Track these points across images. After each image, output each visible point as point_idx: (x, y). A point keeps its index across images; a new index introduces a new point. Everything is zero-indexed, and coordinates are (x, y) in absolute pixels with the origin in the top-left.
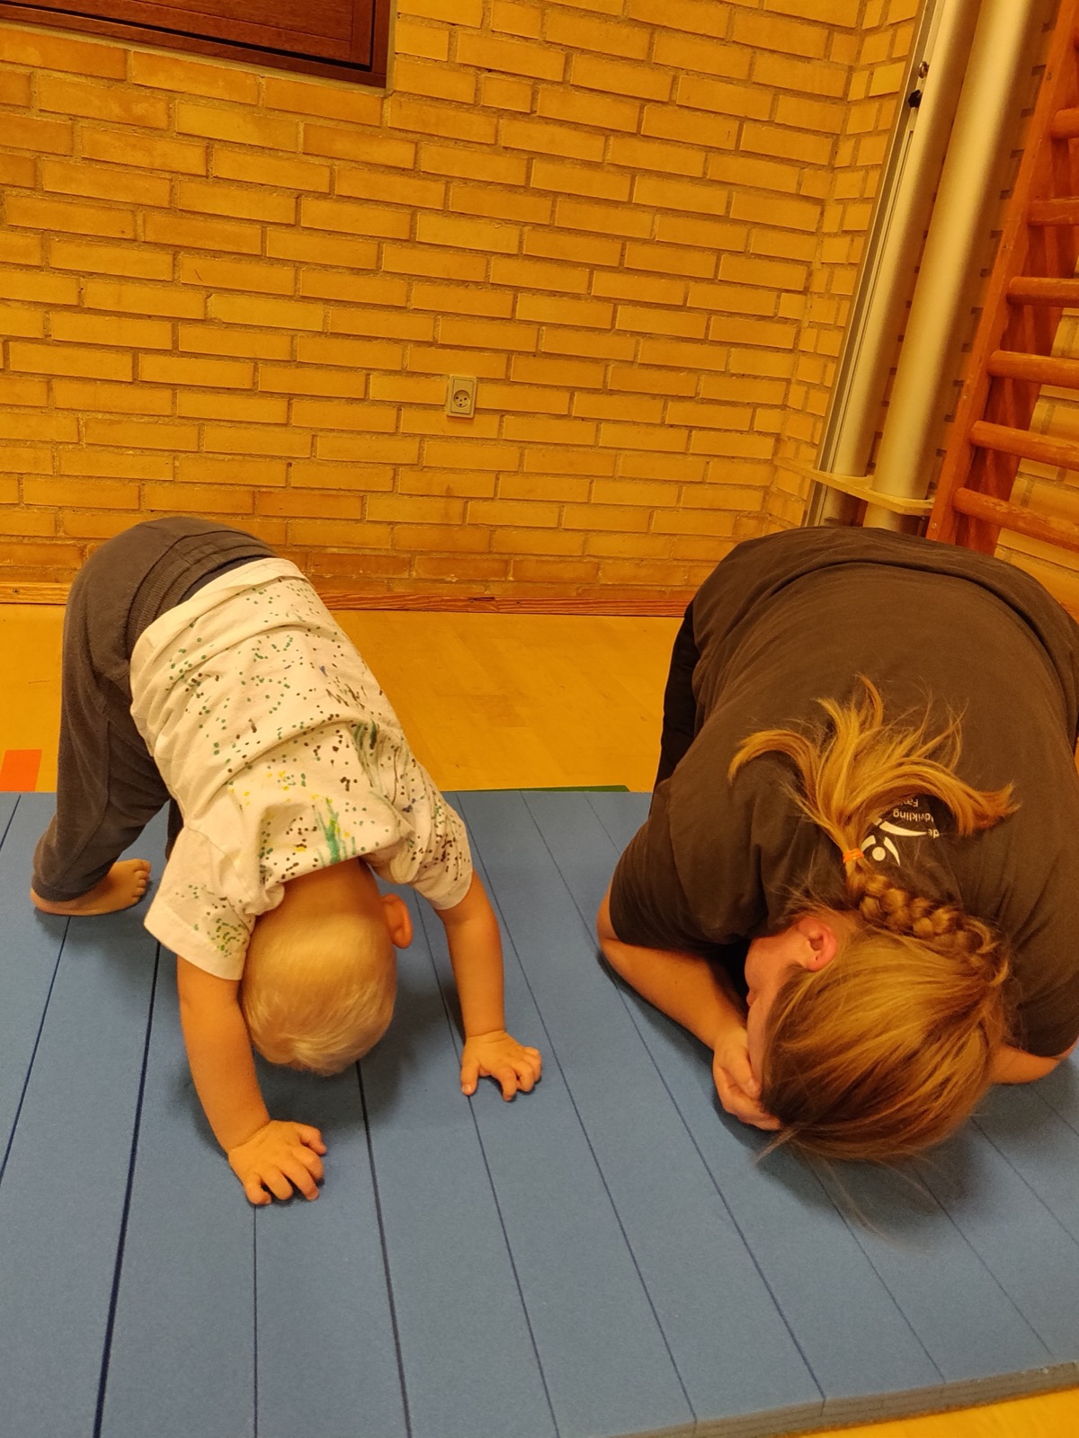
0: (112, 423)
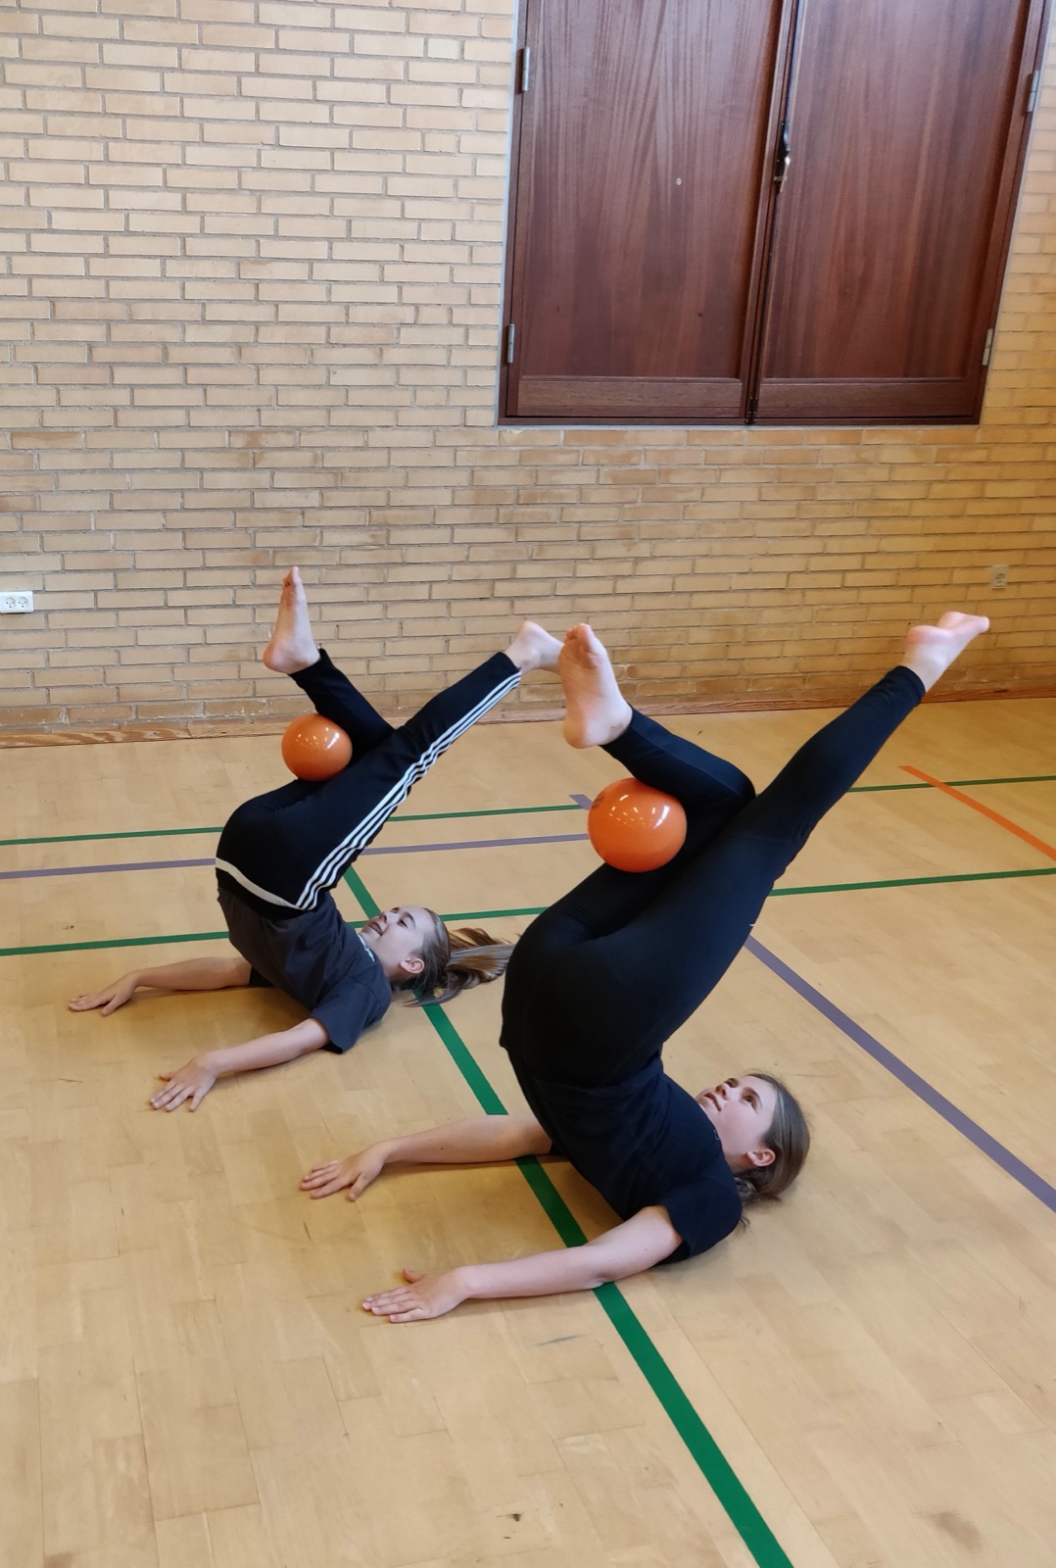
0: (829, 610)
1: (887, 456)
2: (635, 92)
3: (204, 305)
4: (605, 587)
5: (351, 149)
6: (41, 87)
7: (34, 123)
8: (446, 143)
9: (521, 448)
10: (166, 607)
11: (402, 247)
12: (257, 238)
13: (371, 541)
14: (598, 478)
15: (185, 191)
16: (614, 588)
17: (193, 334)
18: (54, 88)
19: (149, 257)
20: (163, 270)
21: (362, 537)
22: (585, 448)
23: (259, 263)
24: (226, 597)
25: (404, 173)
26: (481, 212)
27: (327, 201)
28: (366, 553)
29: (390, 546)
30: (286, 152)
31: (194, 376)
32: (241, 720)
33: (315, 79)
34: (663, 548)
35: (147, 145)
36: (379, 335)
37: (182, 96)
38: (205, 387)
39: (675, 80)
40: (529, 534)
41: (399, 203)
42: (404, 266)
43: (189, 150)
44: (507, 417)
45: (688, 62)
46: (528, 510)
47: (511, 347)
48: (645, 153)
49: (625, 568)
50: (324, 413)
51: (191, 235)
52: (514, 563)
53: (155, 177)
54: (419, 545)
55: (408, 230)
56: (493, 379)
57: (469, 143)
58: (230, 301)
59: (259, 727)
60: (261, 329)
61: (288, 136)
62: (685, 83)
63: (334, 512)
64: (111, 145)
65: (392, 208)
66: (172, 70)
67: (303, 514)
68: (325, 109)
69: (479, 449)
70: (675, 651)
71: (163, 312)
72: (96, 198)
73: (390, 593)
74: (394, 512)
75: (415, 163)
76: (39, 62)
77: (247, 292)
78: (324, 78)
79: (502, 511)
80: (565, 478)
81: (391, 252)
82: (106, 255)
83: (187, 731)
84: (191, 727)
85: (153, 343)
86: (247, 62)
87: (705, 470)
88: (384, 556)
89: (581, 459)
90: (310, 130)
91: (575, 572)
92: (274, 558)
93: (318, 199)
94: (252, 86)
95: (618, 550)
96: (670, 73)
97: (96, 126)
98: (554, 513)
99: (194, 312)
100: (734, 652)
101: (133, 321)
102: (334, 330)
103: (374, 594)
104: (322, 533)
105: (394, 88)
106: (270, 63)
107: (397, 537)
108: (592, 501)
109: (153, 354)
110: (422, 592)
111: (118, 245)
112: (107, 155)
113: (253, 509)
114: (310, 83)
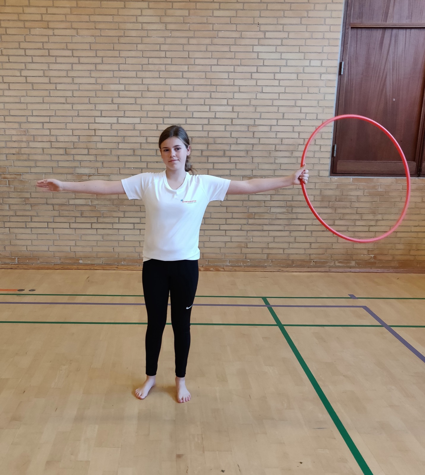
2: (380, 73)
3: (237, 139)
4: (366, 229)
5: (285, 93)
6: (193, 78)
7: (190, 88)
8: (316, 90)
9: (338, 183)
10: (220, 230)
11: (300, 121)
12: (254, 119)
13: (286, 211)
14: (364, 193)
15: (233, 106)
16: (369, 229)
17: (233, 147)
18: (197, 78)
19: (221, 125)
20: (225, 128)
21: (284, 210)
22: (359, 184)
23: (255, 126)
24: (239, 227)
25: (302, 99)
26: (326, 110)
27: (277, 108)
28: (284, 215)
29: (292, 213)
30: (265, 94)
31: (233, 160)
32: (241, 266)
33: (275, 73)
34: (386, 217)
35: (223, 93)
36: (291, 148)
37: (234, 79)
38: (236, 163)
39: (393, 69)
40: (340, 211)
41: (300, 108)
42: (301, 127)
43: (235, 94)
44: (333, 173)
45: (398, 63)
46: (340, 203)
47: (335, 152)
48: (382, 90)
49: (373, 223)
50: (273, 171)
51: (234, 118)
52: (334, 220)
53: (225, 102)
54: (302, 213)
55: (302, 116)
56: (329, 161)
57: (323, 90)
58: (245, 138)
59: (247, 269)
60: (254, 146)
61: (265, 89)
62: (396, 69)
63: (274, 202)
64: (212, 93)
65: (298, 110)
66: (232, 72)
67: (264, 202)
68: (278, 81)
69: (323, 183)
70: (390, 251)
71: (225, 141)
72: (207, 108)
73: (292, 228)
74: (295, 202)
75: (305, 96)
76: (193, 72)
77: (251, 135)
78: (278, 73)
79: (330, 203)
80: (353, 193)
81: (297, 123)
82: (209, 124)
83: (223, 268)
84: (225, 267)
85: (221, 150)
86: (254, 69)
87: (402, 191)
88: (290, 216)
89: (358, 187)
90: (273, 87)
91: (355, 224)
92: (254, 216)
93: (274, 107)
94: (255, 76)
95: (371, 217)
96: (391, 67)
97: (209, 88)
98: (348, 204)
99: (234, 141)
100: (412, 253)
101: (215, 143)
102: (277, 146)
103: (287, 228)
104: (270, 208)
105: (299, 75)
106: (261, 69)
107: (295, 210)
108: (362, 200)
109: (221, 153)
110: (303, 228)
111: (212, 121)
112: (211, 96)
113: (249, 200)
114: (273, 74)
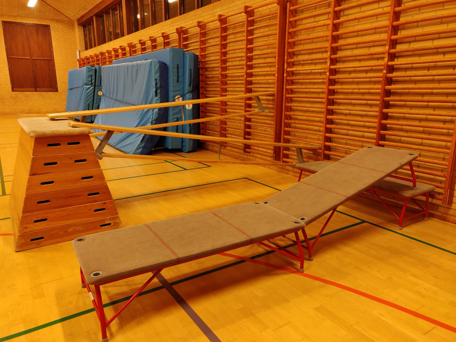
1: (50, 94)
9: (15, 94)
14: (23, 96)
26: (7, 76)
44: (13, 91)
46: (16, 98)
47: (12, 86)
52: (16, 103)
69: (10, 94)
74: (3, 98)
87: (33, 95)
89: (21, 94)
98: (19, 99)
